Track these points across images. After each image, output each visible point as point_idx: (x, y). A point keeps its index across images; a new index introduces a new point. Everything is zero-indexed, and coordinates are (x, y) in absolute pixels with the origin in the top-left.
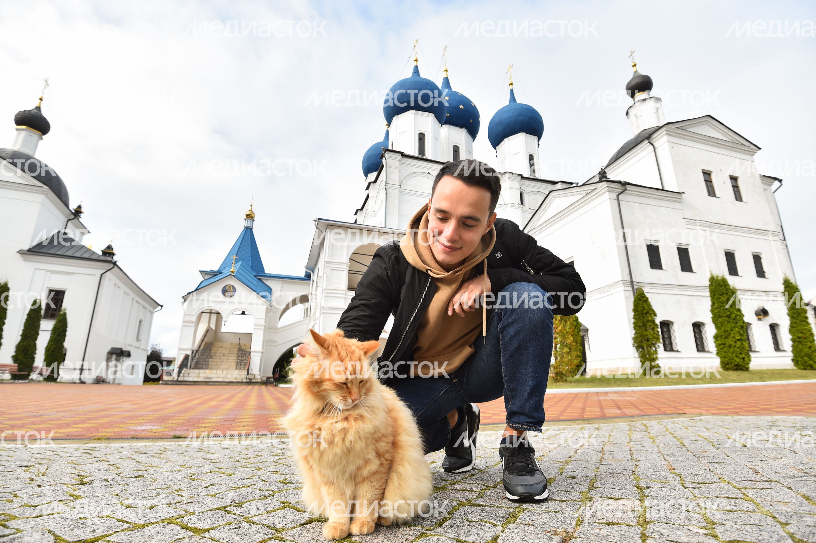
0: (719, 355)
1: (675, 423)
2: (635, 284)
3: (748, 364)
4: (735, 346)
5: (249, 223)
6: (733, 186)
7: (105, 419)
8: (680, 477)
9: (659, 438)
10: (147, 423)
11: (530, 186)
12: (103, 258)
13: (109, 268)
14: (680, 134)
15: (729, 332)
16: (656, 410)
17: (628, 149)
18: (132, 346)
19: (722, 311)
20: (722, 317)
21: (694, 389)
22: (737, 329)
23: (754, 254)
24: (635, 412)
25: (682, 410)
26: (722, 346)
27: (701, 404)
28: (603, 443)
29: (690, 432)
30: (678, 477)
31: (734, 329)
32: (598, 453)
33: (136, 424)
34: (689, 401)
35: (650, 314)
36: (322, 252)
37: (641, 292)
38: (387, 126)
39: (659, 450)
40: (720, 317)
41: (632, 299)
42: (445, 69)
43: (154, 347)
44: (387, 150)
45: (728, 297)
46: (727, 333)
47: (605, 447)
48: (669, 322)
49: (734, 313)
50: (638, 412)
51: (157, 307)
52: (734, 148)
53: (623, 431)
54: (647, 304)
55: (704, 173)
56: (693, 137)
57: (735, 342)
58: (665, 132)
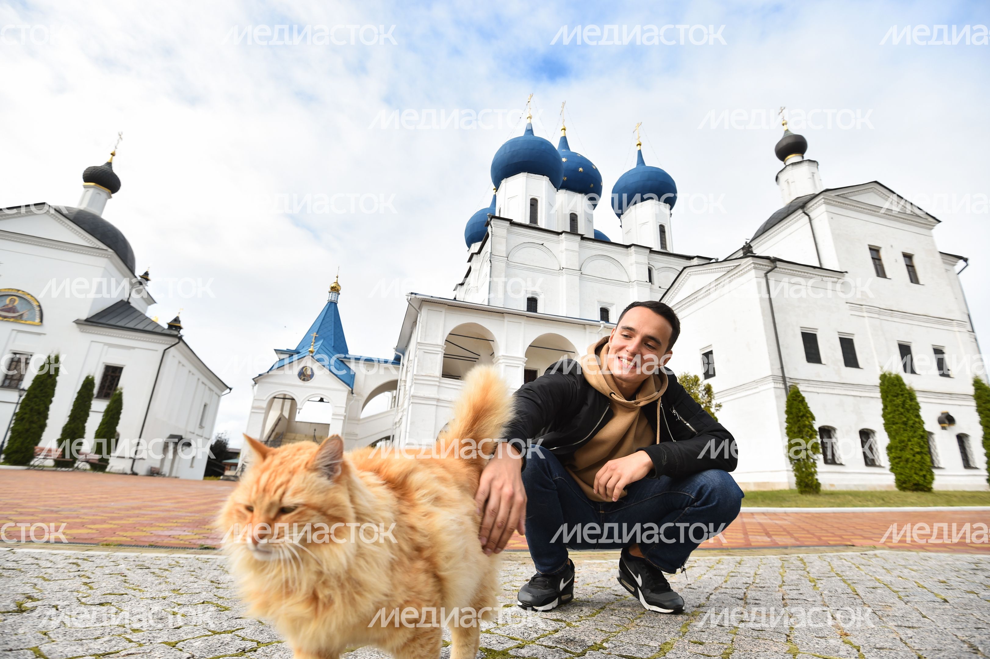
0: (894, 470)
1: (841, 559)
2: (787, 380)
3: (931, 483)
4: (913, 460)
5: (333, 297)
6: (907, 265)
7: (131, 519)
8: (859, 651)
9: (822, 582)
10: (179, 526)
11: (660, 262)
12: (168, 332)
13: (173, 343)
14: (841, 203)
15: (906, 443)
16: (816, 540)
17: (779, 220)
18: (193, 433)
19: (897, 417)
20: (897, 423)
21: (863, 513)
22: (916, 439)
23: (935, 347)
24: (789, 541)
25: (849, 540)
26: (897, 460)
27: (874, 534)
28: (746, 586)
29: (863, 573)
30: (855, 650)
31: (912, 440)
32: (738, 601)
33: (164, 527)
34: (857, 529)
35: (808, 417)
36: (414, 331)
37: (796, 390)
38: (495, 191)
39: (823, 601)
40: (894, 424)
41: (784, 399)
42: (563, 128)
43: (220, 436)
44: (494, 217)
45: (904, 399)
46: (903, 444)
47: (749, 592)
48: (830, 429)
49: (912, 419)
50: (793, 541)
51: (225, 390)
52: (908, 220)
53: (773, 568)
54: (803, 405)
55: (870, 249)
56: (857, 207)
57: (914, 456)
58: (823, 200)
